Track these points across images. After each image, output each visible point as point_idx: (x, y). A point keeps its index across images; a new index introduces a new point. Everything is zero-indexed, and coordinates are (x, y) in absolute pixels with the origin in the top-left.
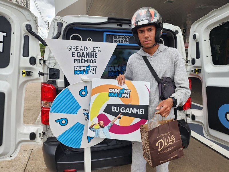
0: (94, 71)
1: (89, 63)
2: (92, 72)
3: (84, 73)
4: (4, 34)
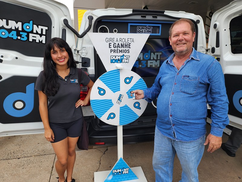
0: (128, 60)
1: (123, 53)
2: (126, 61)
3: (119, 62)
4: (47, 28)
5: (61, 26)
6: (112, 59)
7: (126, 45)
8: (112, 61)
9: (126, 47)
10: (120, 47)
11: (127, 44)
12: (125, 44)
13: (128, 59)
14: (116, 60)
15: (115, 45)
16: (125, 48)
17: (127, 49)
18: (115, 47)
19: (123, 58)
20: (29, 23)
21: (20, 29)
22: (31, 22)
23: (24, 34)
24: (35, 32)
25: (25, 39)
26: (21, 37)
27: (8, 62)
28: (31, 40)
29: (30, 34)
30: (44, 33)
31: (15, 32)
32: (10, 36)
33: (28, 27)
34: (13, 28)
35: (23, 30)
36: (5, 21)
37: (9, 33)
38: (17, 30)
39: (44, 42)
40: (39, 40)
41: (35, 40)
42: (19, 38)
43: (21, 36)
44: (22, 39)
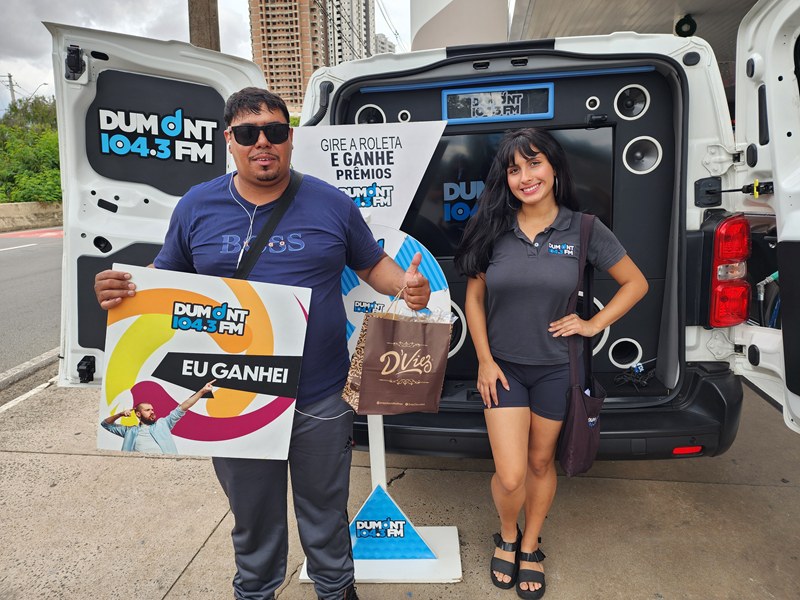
0: (388, 198)
1: (373, 178)
2: (383, 201)
3: (364, 204)
4: (214, 125)
7: (380, 155)
9: (380, 161)
10: (364, 163)
11: (382, 153)
12: (377, 153)
13: (388, 194)
15: (348, 157)
16: (378, 164)
17: (383, 167)
18: (348, 162)
19: (374, 191)
20: (174, 116)
21: (155, 132)
22: (179, 113)
23: (164, 144)
24: (187, 135)
25: (167, 154)
26: (157, 150)
27: (130, 212)
28: (179, 157)
29: (177, 143)
30: (209, 137)
31: (145, 139)
32: (134, 149)
33: (171, 125)
34: (140, 131)
36: (122, 114)
37: (132, 144)
39: (209, 160)
40: (198, 156)
41: (189, 156)
42: (153, 152)
43: (156, 147)
44: (160, 155)
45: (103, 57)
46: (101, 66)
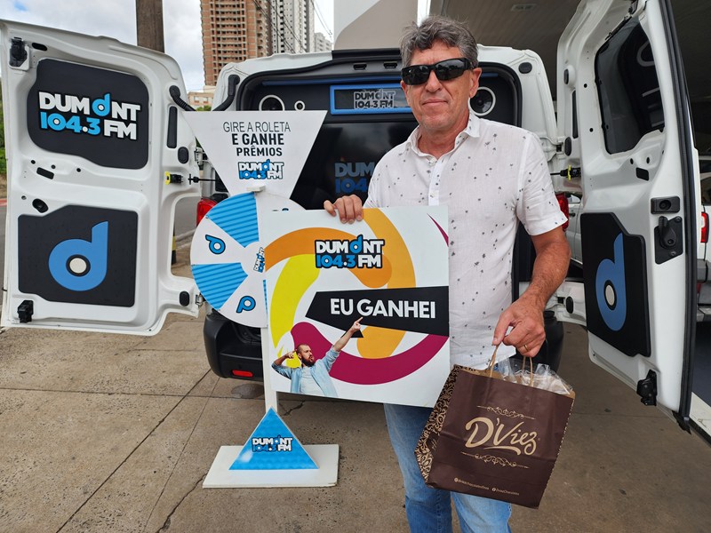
0: (280, 172)
1: (267, 155)
2: (275, 174)
3: (259, 176)
4: (138, 107)
5: (169, 102)
6: (241, 169)
7: (272, 137)
8: (242, 175)
9: (273, 141)
10: (259, 142)
11: (274, 135)
12: (270, 135)
13: (280, 169)
14: (251, 172)
15: (246, 137)
16: (270, 143)
17: (275, 147)
18: (246, 142)
19: (268, 166)
20: (103, 99)
21: (87, 112)
22: (107, 97)
23: (94, 122)
24: (114, 116)
25: (97, 131)
26: (88, 127)
27: (64, 179)
28: (107, 133)
29: (105, 121)
30: (133, 118)
31: (78, 118)
32: (69, 126)
33: (101, 107)
34: (74, 111)
35: (93, 115)
36: (58, 96)
37: (67, 120)
38: (80, 113)
39: (133, 137)
40: (124, 134)
41: (116, 133)
42: (85, 129)
43: (87, 125)
44: (91, 132)
45: (43, 48)
46: (40, 56)
